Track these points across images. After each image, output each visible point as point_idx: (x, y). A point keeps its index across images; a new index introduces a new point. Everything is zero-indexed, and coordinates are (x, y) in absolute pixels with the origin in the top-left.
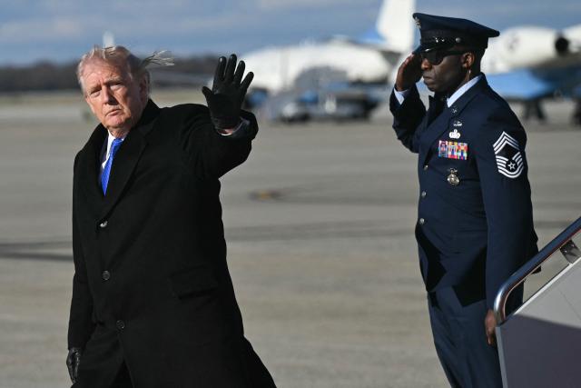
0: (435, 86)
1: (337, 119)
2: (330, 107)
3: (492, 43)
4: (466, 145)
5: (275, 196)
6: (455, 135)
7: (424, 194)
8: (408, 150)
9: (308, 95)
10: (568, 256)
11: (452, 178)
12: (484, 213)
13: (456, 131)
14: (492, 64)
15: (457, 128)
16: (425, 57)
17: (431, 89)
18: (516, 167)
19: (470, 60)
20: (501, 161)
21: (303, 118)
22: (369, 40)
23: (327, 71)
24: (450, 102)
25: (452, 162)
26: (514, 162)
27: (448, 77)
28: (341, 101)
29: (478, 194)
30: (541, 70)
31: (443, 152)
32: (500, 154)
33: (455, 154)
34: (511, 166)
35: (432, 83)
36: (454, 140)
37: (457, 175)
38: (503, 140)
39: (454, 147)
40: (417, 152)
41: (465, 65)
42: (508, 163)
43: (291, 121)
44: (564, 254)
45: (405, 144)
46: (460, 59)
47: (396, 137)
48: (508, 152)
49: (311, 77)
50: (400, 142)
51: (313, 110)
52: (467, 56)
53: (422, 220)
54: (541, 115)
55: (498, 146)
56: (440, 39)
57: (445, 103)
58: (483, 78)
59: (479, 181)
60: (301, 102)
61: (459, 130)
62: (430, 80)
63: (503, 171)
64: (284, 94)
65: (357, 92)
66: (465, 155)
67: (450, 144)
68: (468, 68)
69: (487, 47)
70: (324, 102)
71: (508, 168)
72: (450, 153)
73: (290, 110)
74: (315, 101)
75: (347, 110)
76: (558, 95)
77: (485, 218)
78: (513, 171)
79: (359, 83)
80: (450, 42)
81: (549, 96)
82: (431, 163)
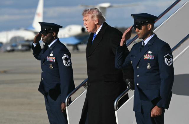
0: (45, 42)
1: (22, 51)
2: (20, 47)
3: (60, 29)
4: (54, 58)
5: (5, 72)
6: (51, 55)
7: (43, 71)
8: (37, 60)
9: (14, 44)
10: (86, 88)
11: (51, 67)
12: (59, 76)
13: (52, 54)
14: (61, 35)
15: (52, 53)
16: (42, 34)
17: (44, 43)
18: (69, 63)
19: (55, 34)
20: (64, 62)
21: (12, 51)
22: (31, 29)
23: (19, 38)
24: (50, 46)
25: (51, 62)
26: (68, 62)
27: (49, 39)
28: (23, 46)
29: (58, 71)
30: (78, 37)
31: (48, 60)
32: (64, 60)
33: (52, 60)
34: (67, 63)
35: (44, 41)
36: (51, 56)
37: (52, 66)
38: (65, 56)
39: (51, 58)
40: (40, 60)
41: (53, 36)
42: (66, 62)
43: (9, 51)
44: (84, 87)
45: (36, 58)
46: (52, 34)
47: (34, 56)
48: (66, 59)
49: (14, 39)
50: (34, 57)
51: (16, 48)
52: (54, 33)
53: (43, 79)
54: (77, 49)
55: (63, 58)
56: (46, 29)
57: (48, 46)
58: (58, 39)
59: (58, 67)
60: (12, 46)
61: (53, 53)
62: (44, 40)
63: (65, 64)
64: (7, 44)
65: (27, 43)
66: (54, 60)
67: (50, 58)
68: (54, 36)
69: (59, 31)
70: (18, 46)
71: (66, 64)
72: (50, 60)
73: (9, 48)
74: (16, 46)
75: (24, 48)
76: (82, 44)
77: (60, 78)
78: (68, 64)
79: (28, 41)
80: (50, 29)
81: (80, 44)
82: (45, 63)
